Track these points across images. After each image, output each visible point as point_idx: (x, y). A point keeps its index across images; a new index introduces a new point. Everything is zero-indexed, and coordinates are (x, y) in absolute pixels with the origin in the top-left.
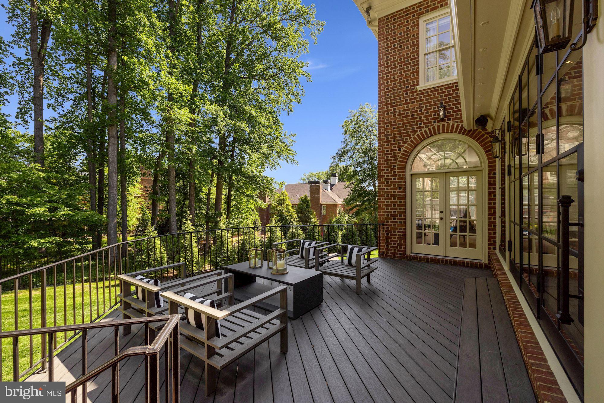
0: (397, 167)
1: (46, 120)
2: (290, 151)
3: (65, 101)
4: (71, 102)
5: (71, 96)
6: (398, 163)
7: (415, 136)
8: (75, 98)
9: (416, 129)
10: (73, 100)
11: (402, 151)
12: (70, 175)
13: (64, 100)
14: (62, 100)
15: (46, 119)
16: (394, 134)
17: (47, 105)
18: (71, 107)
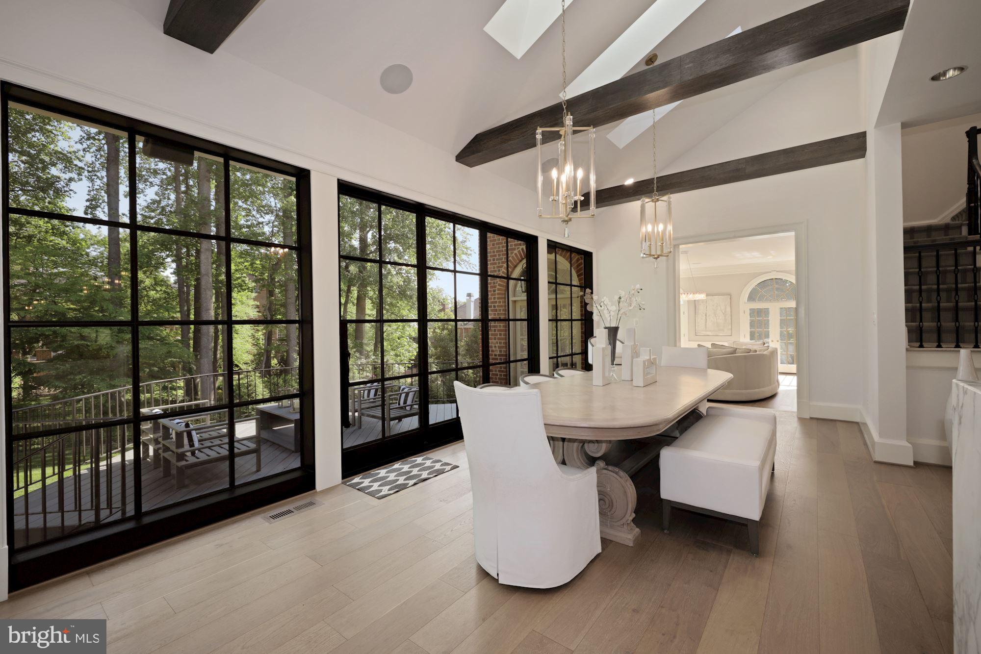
0: (497, 292)
1: (124, 214)
2: (466, 248)
3: (147, 187)
4: (156, 188)
5: (157, 181)
6: (498, 287)
7: (513, 254)
8: (162, 182)
9: (514, 247)
10: (158, 186)
11: (501, 272)
12: (157, 291)
13: (146, 185)
14: (144, 186)
15: (124, 212)
16: (494, 252)
17: (124, 193)
18: (156, 194)
